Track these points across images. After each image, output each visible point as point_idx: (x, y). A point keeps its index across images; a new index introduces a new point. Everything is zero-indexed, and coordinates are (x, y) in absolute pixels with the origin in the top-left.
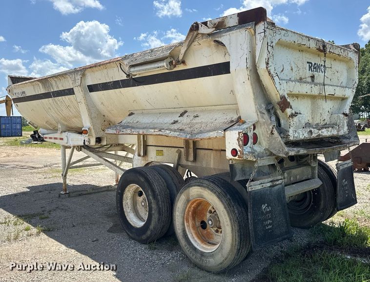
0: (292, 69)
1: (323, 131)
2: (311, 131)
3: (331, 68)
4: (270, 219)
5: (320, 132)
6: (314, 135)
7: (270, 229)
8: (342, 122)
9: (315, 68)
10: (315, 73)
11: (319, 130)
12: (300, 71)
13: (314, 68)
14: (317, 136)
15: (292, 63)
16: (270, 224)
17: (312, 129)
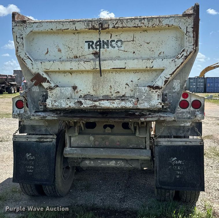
0: (59, 51)
1: (102, 102)
2: (79, 102)
4: (32, 165)
5: (97, 103)
6: (85, 106)
7: (31, 172)
8: (146, 94)
11: (95, 101)
12: (73, 51)
13: (95, 46)
14: (90, 106)
16: (31, 169)
17: (83, 100)
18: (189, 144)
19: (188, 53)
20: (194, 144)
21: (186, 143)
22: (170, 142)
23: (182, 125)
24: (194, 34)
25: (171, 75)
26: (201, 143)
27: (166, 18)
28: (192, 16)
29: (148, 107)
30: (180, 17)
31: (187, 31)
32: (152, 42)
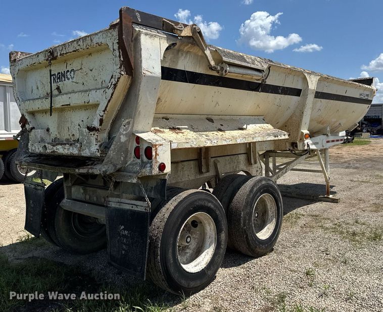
0: (38, 88)
1: (58, 147)
2: (45, 146)
3: (81, 69)
5: (55, 148)
6: (48, 151)
8: (86, 138)
9: (59, 78)
10: (59, 83)
11: (54, 146)
12: (46, 87)
13: (57, 79)
14: (52, 152)
15: (38, 82)
17: (47, 145)
18: (136, 209)
19: (116, 80)
20: (139, 210)
21: (132, 207)
22: (118, 204)
23: (129, 181)
24: (120, 52)
25: (104, 111)
26: (145, 209)
27: (96, 34)
28: (117, 27)
29: (89, 154)
30: (107, 30)
31: (113, 49)
32: (95, 69)
